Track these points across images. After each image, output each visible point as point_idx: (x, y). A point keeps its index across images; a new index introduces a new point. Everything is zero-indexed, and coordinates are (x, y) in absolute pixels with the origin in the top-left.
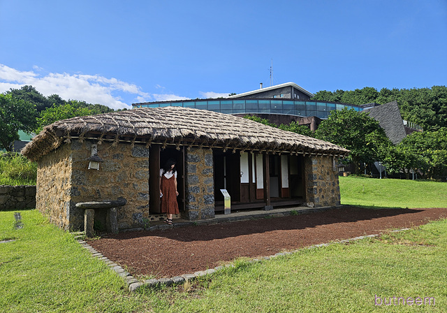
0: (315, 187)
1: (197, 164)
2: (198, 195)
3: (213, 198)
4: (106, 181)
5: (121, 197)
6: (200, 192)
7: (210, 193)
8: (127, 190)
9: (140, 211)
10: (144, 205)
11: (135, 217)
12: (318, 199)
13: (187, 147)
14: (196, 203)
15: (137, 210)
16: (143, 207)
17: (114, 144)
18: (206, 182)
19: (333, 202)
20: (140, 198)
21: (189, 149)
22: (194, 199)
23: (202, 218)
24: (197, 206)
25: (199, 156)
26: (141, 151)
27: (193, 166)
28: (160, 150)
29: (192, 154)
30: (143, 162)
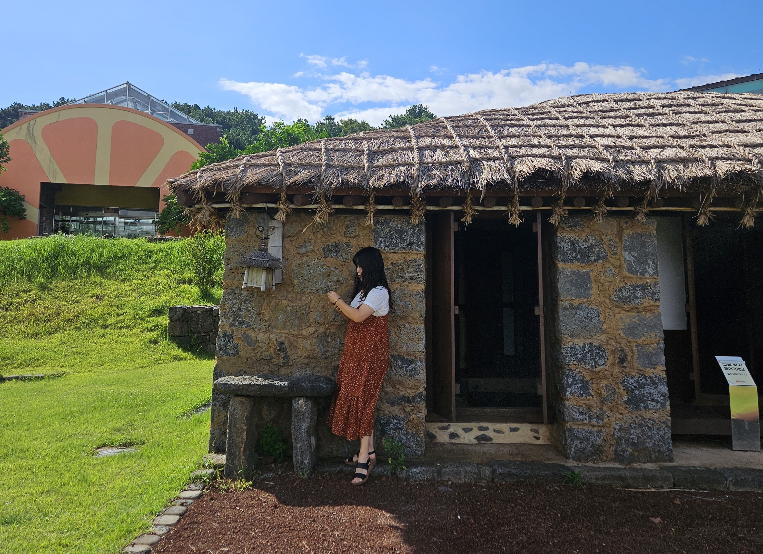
1: (594, 269)
2: (598, 376)
3: (664, 389)
4: (302, 319)
6: (608, 365)
7: (650, 372)
9: (395, 410)
10: (411, 393)
11: (382, 425)
13: (550, 213)
14: (594, 401)
15: (387, 408)
16: (408, 400)
17: (317, 218)
18: (631, 330)
21: (554, 220)
22: (585, 387)
23: (618, 458)
24: (596, 411)
25: (599, 243)
26: (400, 232)
27: (578, 274)
28: (453, 227)
29: (573, 236)
30: (408, 263)
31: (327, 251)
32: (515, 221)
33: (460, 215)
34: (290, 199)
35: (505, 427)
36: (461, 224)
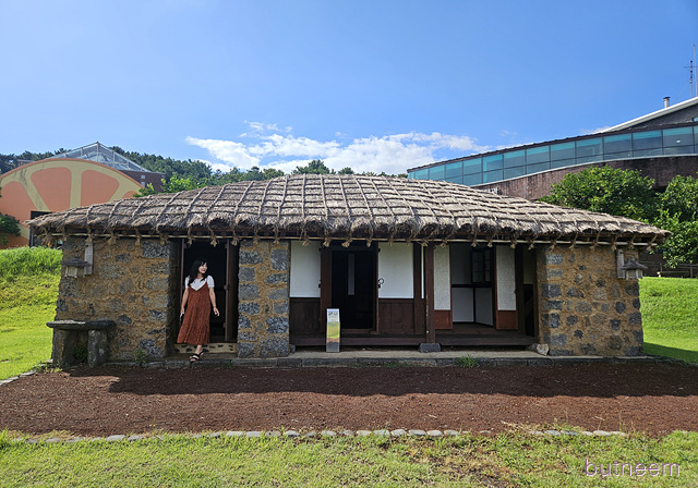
0: (552, 312)
1: (256, 267)
2: (254, 318)
3: (286, 323)
4: (103, 292)
5: (124, 316)
6: (260, 313)
7: (280, 316)
8: (133, 305)
9: (150, 337)
10: (159, 328)
11: (143, 344)
12: (561, 337)
14: (252, 330)
15: (146, 336)
16: (157, 332)
17: (110, 241)
18: (272, 296)
19: (612, 347)
20: (152, 318)
21: (234, 243)
22: (248, 323)
23: (261, 356)
24: (252, 334)
25: (259, 254)
26: (156, 249)
27: (248, 269)
28: (184, 246)
29: (247, 251)
30: (160, 265)
31: (117, 258)
32: (214, 243)
33: (187, 240)
34: (93, 231)
35: (216, 345)
36: (188, 245)
